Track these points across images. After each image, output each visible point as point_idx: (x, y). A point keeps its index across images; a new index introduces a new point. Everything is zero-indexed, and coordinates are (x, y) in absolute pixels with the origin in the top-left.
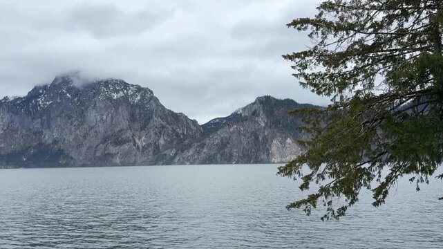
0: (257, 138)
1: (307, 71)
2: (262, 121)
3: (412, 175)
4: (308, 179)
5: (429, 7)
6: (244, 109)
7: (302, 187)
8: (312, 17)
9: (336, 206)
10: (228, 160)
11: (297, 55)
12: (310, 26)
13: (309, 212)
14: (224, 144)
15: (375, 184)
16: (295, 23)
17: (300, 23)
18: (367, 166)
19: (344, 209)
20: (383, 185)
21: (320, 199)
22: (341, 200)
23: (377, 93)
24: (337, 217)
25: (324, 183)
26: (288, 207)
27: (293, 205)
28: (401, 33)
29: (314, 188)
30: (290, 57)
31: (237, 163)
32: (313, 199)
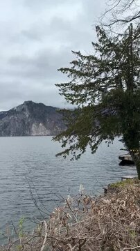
0: (24, 123)
1: (66, 93)
2: (27, 114)
3: (107, 140)
4: (65, 142)
5: (117, 68)
6: (17, 107)
7: (62, 146)
8: (70, 68)
9: (77, 154)
10: (8, 134)
11: (62, 85)
12: (69, 72)
13: (65, 157)
14: (6, 126)
15: (93, 144)
16: (61, 70)
17: (64, 70)
18: (90, 136)
19: (80, 155)
20: (96, 145)
21: (70, 151)
22: (78, 152)
23: (95, 104)
24: (77, 159)
25: (72, 144)
26: (57, 156)
27: (58, 155)
28: (106, 78)
29: (68, 146)
30: (59, 85)
31: (13, 136)
32: (67, 151)
